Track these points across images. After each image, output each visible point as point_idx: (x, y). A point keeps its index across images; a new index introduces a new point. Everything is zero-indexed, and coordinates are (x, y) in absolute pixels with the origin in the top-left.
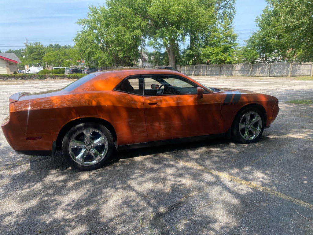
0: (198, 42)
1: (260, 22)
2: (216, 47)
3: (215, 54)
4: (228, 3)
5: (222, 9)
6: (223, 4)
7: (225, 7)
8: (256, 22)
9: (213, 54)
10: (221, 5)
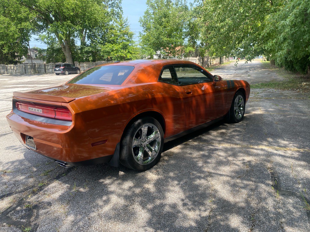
0: (96, 39)
1: (143, 22)
2: (115, 44)
3: (116, 51)
4: (115, 2)
5: (110, 7)
6: (110, 3)
7: (113, 6)
8: (140, 23)
9: (113, 51)
10: (109, 3)
